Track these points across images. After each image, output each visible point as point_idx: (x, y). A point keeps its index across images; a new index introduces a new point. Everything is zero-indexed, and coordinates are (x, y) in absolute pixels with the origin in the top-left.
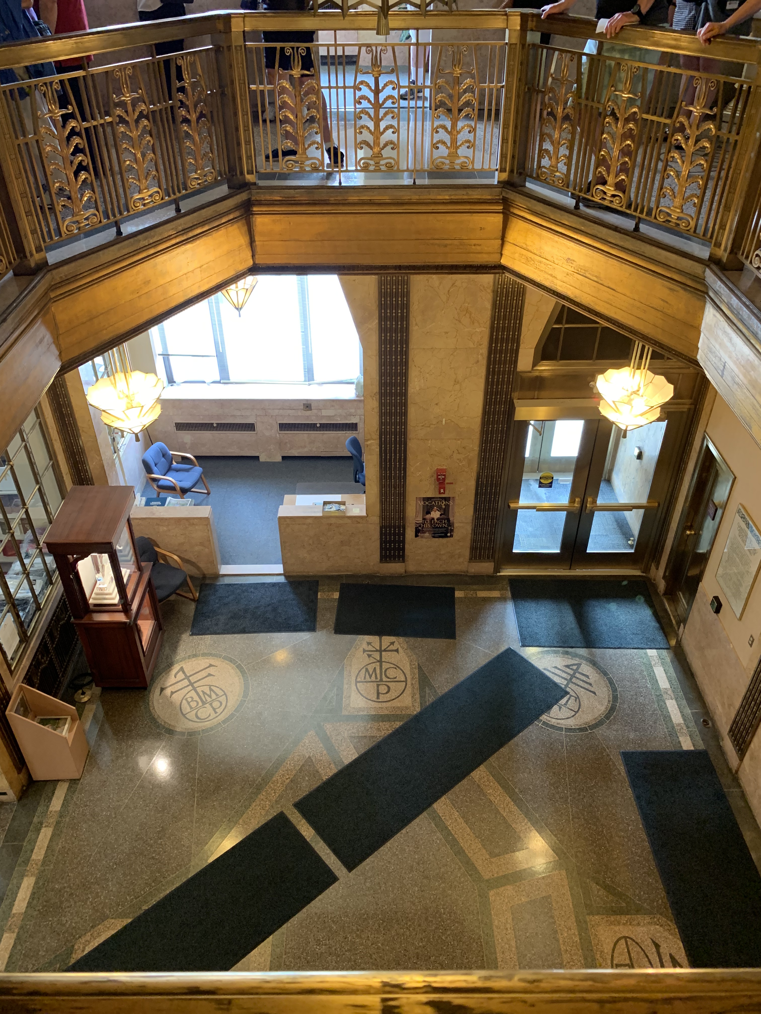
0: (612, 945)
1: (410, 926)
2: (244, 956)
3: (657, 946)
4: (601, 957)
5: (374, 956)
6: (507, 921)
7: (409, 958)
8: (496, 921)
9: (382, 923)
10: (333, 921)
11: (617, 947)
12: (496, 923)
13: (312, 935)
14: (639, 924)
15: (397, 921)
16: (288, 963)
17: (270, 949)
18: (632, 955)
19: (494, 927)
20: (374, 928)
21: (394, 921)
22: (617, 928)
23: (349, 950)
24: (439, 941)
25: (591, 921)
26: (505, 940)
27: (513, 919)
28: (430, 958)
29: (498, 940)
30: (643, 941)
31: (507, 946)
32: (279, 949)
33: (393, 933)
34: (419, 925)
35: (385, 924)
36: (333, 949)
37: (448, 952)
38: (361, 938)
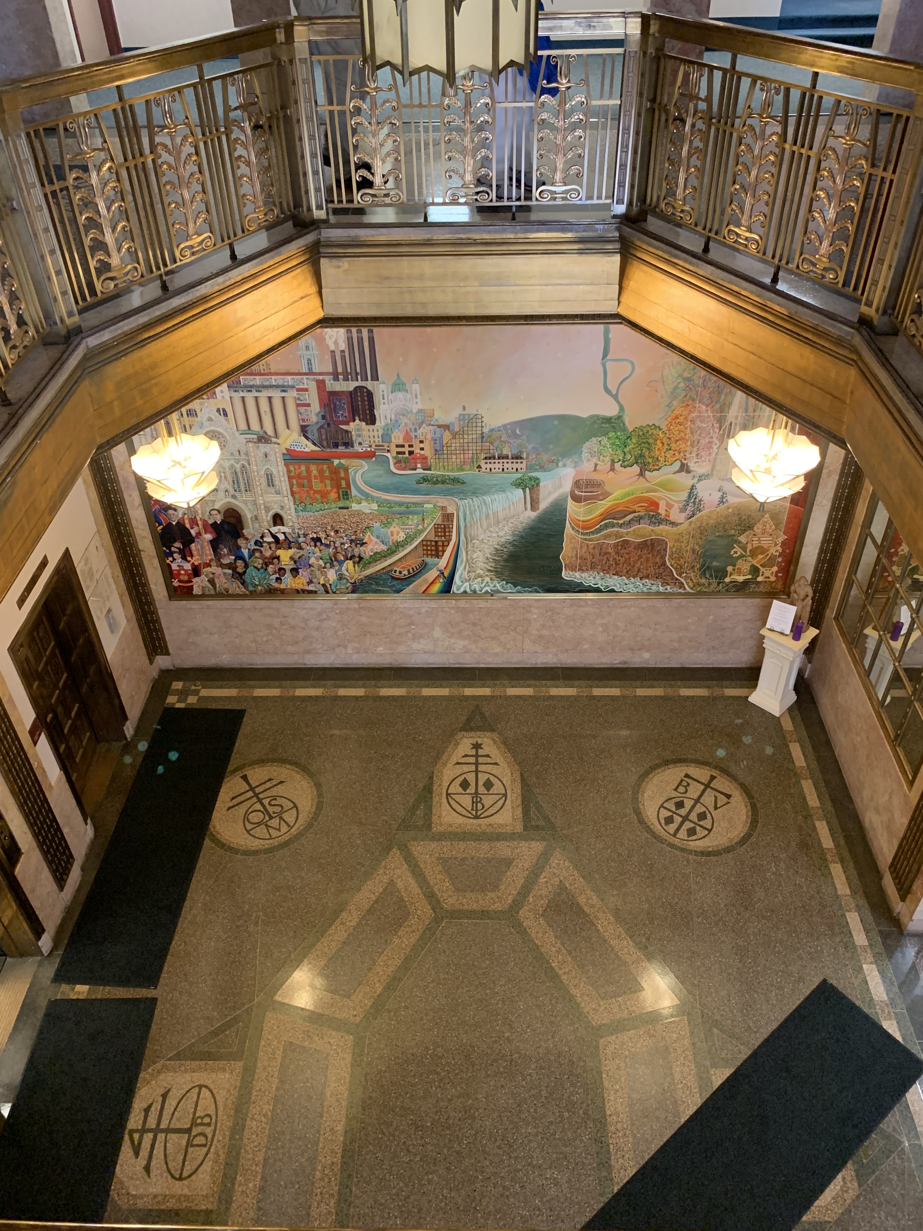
0: (201, 1169)
1: (441, 1201)
2: (644, 1167)
3: (147, 1169)
4: (219, 1156)
5: (487, 1163)
6: (318, 1204)
7: (445, 1159)
8: (332, 1204)
9: (477, 1205)
10: (539, 1210)
11: (194, 1167)
12: (333, 1201)
13: (565, 1192)
14: (155, 1196)
15: (458, 1208)
16: (589, 1157)
17: (614, 1175)
18: (182, 1158)
19: (336, 1197)
20: (487, 1199)
21: (462, 1208)
22: (186, 1191)
23: (518, 1171)
24: (407, 1180)
25: (212, 1203)
26: (326, 1180)
27: (310, 1207)
28: (421, 1159)
29: (336, 1179)
30: (161, 1175)
31: (326, 1172)
32: (603, 1174)
33: (463, 1192)
34: (430, 1201)
35: (474, 1205)
36: (536, 1173)
37: (399, 1166)
38: (504, 1187)
